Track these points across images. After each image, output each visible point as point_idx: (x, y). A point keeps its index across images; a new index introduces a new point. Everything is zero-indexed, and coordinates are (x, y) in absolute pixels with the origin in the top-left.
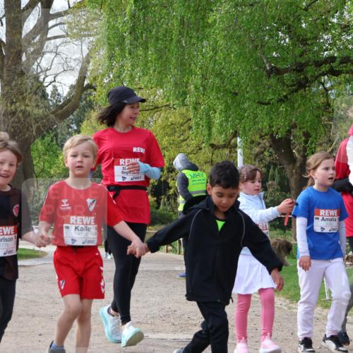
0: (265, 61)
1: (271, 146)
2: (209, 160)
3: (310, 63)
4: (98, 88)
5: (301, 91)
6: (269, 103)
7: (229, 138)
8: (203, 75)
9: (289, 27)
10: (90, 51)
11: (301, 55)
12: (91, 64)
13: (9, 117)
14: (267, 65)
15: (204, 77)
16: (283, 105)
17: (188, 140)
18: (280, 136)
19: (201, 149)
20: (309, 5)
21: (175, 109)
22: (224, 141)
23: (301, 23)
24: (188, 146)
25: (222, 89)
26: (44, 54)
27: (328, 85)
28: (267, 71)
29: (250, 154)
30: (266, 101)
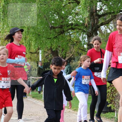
0: (49, 24)
1: (51, 53)
2: (30, 57)
3: (65, 25)
5: (62, 35)
6: (50, 39)
7: (37, 50)
8: (28, 28)
9: (58, 13)
11: (62, 23)
14: (50, 25)
15: (28, 29)
16: (55, 40)
18: (54, 50)
20: (65, 6)
22: (35, 51)
23: (62, 12)
25: (34, 33)
27: (71, 33)
28: (50, 28)
29: (44, 56)
30: (50, 38)
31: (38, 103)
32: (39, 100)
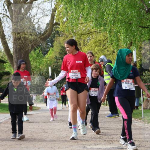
0: (145, 6)
4: (61, 24)
7: (128, 46)
8: (113, 15)
10: (56, 6)
12: (56, 12)
13: (17, 41)
14: (146, 8)
17: (108, 48)
19: (114, 52)
21: (100, 33)
24: (108, 51)
25: (123, 21)
26: (33, 8)
28: (146, 11)
29: (140, 54)
30: (147, 26)
31: (136, 123)
32: (136, 119)
